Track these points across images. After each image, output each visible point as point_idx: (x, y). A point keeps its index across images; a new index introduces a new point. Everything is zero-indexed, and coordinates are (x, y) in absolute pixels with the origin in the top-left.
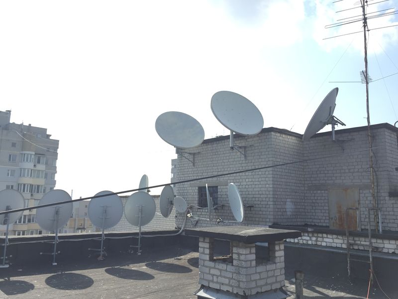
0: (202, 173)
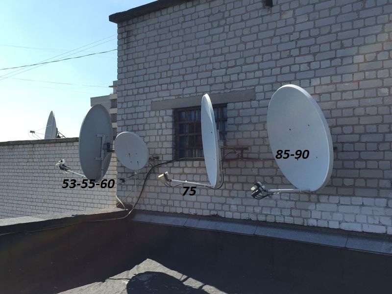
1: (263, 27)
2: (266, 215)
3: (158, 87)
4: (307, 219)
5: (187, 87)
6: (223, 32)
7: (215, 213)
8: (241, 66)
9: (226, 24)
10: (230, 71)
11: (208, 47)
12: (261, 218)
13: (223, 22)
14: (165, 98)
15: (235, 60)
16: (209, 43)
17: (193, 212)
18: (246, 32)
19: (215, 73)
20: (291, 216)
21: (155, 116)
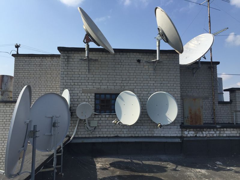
0: (101, 80)
1: (137, 69)
2: (139, 134)
3: (87, 84)
4: (153, 134)
5: (103, 85)
6: (121, 67)
7: (117, 135)
8: (128, 81)
9: (122, 64)
10: (123, 82)
11: (113, 71)
12: (137, 135)
13: (120, 64)
14: (90, 89)
15: (126, 78)
16: (114, 70)
17: (105, 136)
18: (130, 69)
19: (117, 81)
20: (148, 133)
21: (85, 95)
